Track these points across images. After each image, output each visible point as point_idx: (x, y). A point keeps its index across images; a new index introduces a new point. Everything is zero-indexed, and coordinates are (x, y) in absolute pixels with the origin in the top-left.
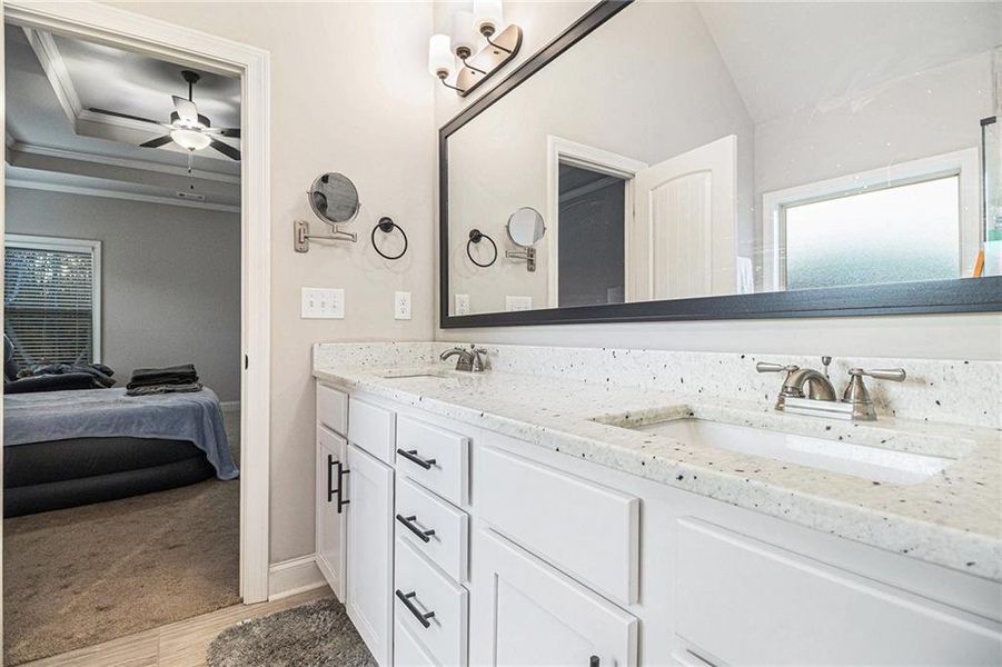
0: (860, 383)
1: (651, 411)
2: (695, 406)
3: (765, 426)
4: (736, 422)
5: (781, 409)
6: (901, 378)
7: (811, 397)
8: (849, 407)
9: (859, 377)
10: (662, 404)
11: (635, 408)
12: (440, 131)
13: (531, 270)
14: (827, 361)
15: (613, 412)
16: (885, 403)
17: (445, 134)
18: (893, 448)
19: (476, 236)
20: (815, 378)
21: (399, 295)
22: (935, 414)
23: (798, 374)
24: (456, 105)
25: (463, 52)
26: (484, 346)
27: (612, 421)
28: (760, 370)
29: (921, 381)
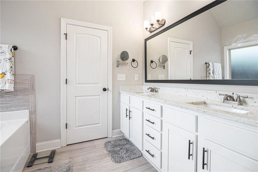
0: (239, 98)
1: (197, 102)
2: (206, 101)
3: (220, 106)
4: (214, 104)
5: (224, 102)
6: (247, 97)
7: (230, 100)
8: (237, 103)
9: (239, 97)
10: (199, 101)
11: (194, 101)
12: (145, 40)
13: (164, 69)
14: (233, 94)
15: (190, 102)
16: (245, 102)
17: (146, 40)
18: (245, 110)
19: (152, 62)
20: (230, 97)
21: (136, 75)
22: (254, 104)
23: (227, 96)
24: (149, 35)
25: (152, 25)
26: (157, 87)
27: (190, 103)
28: (220, 95)
29: (252, 98)
